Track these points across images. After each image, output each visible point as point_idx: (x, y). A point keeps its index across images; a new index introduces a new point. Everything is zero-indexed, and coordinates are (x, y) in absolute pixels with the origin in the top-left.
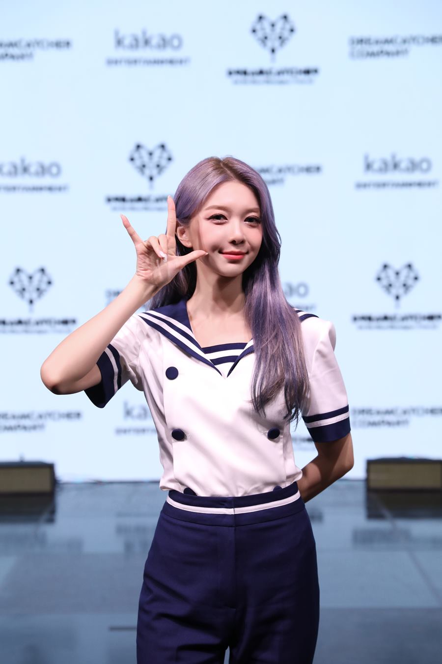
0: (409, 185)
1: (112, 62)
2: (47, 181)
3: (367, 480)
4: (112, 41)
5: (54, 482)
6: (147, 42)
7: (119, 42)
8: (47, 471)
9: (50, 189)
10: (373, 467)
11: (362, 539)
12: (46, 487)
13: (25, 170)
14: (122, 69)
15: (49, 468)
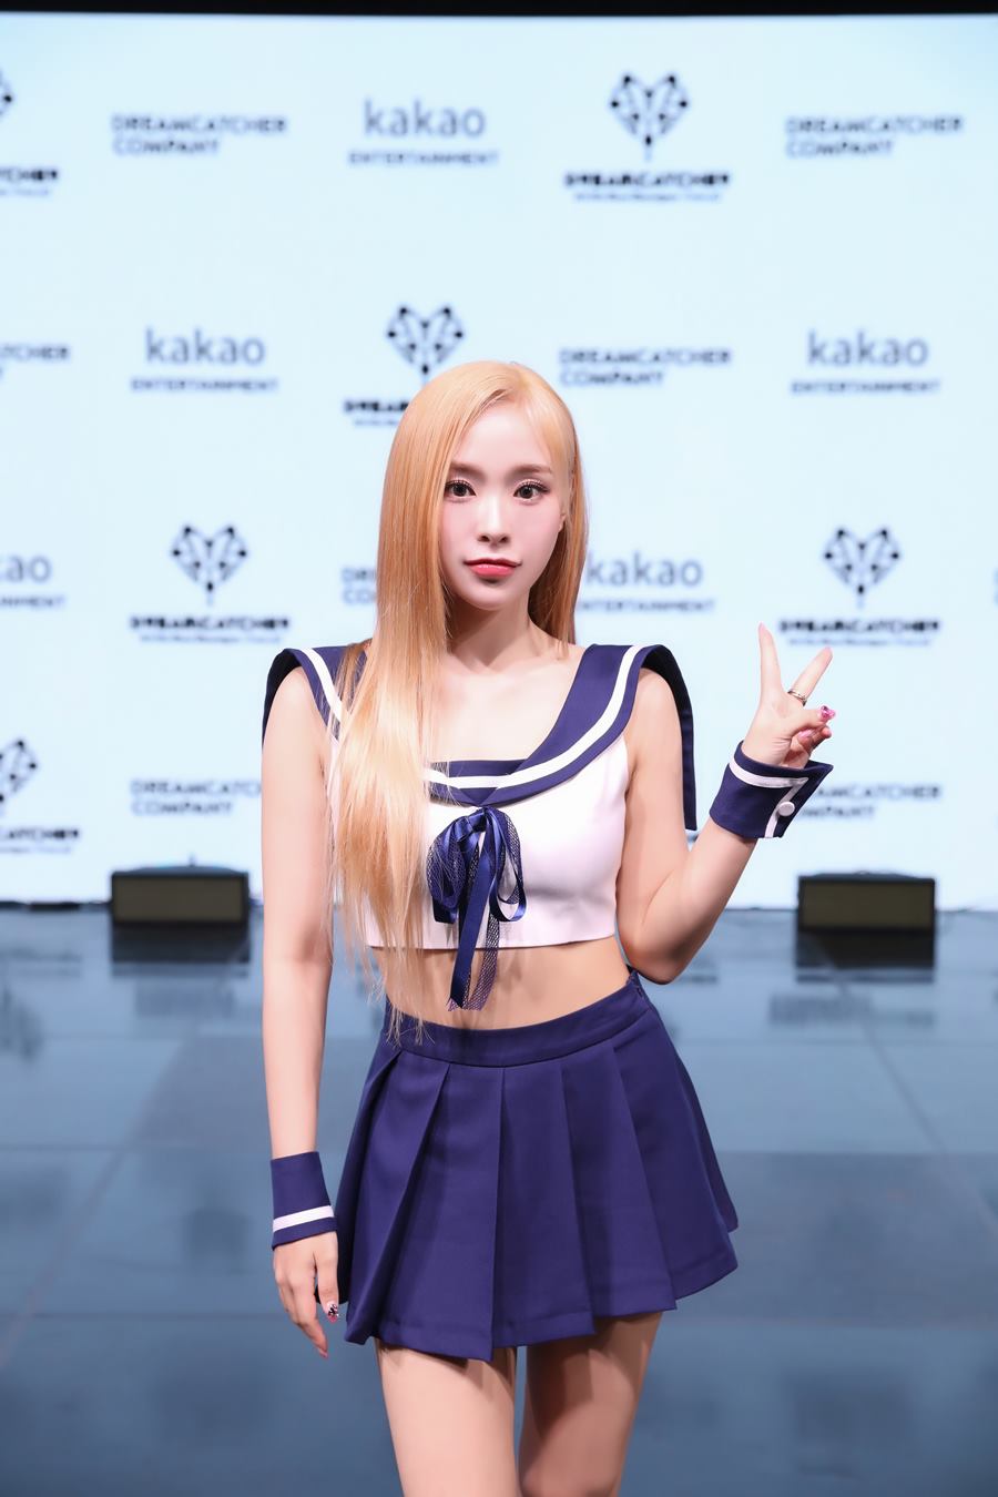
0: (888, 387)
1: (358, 158)
2: (240, 371)
3: (800, 911)
4: (360, 121)
6: (422, 123)
7: (372, 122)
9: (246, 385)
11: (786, 1013)
13: (202, 351)
14: (377, 170)
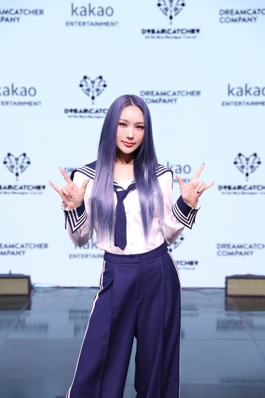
1: (69, 24)
2: (28, 99)
5: (31, 287)
6: (91, 12)
8: (26, 281)
10: (229, 281)
12: (25, 291)
13: (14, 91)
15: (28, 278)
